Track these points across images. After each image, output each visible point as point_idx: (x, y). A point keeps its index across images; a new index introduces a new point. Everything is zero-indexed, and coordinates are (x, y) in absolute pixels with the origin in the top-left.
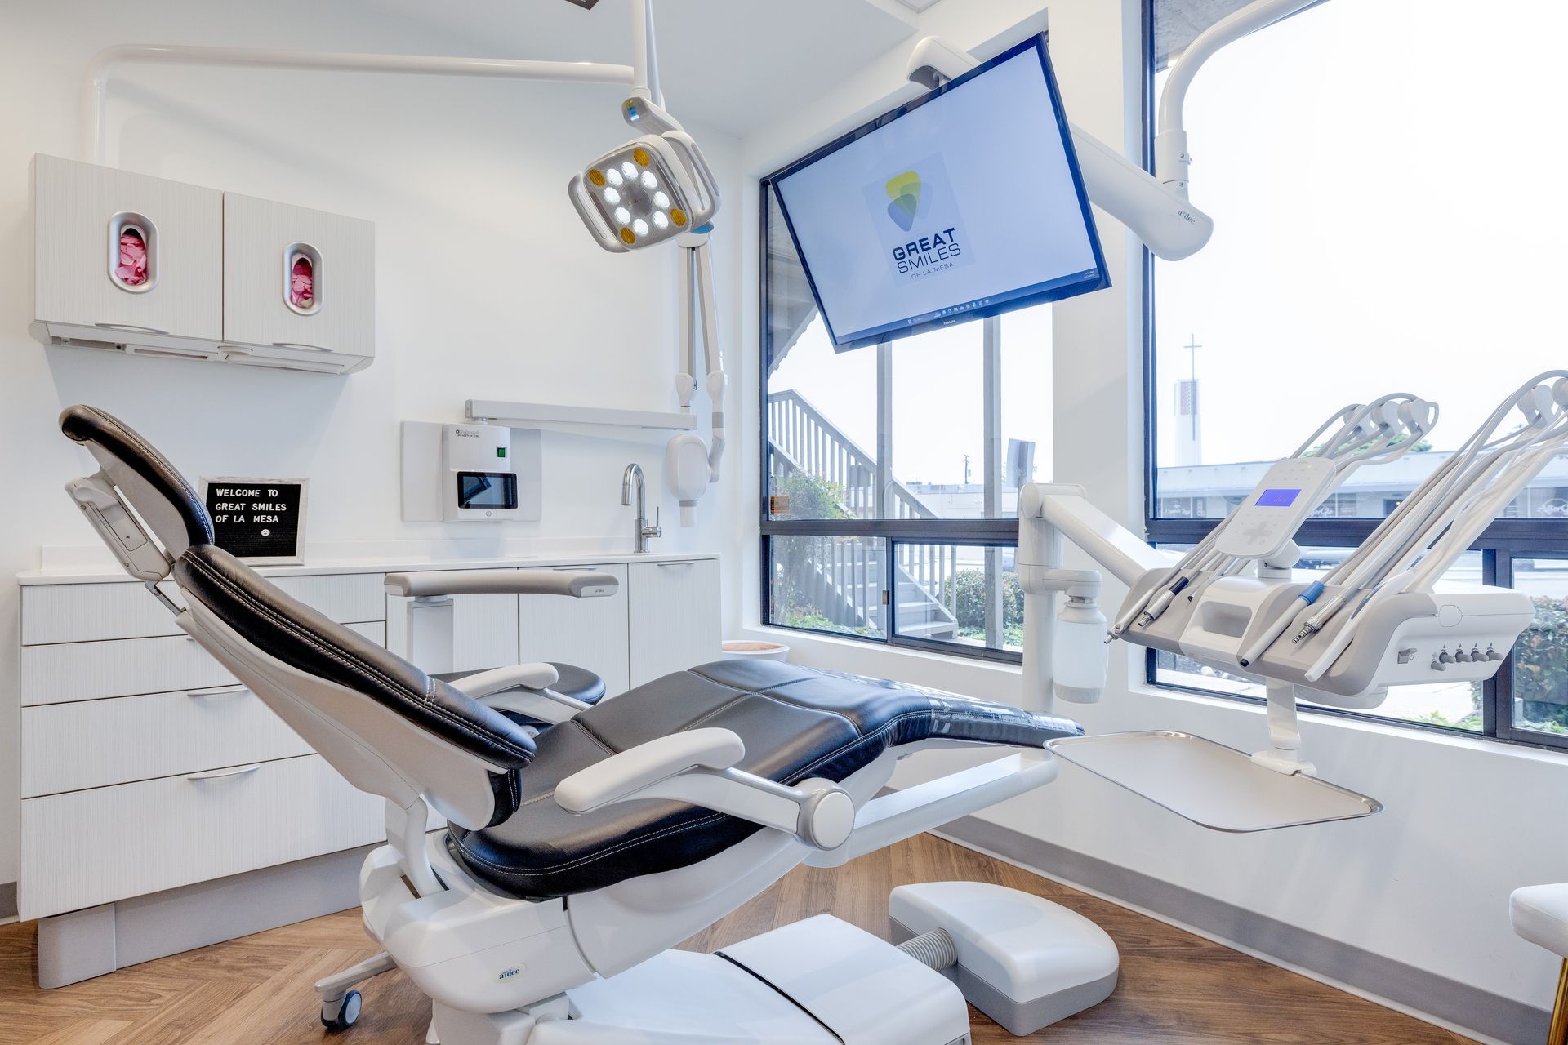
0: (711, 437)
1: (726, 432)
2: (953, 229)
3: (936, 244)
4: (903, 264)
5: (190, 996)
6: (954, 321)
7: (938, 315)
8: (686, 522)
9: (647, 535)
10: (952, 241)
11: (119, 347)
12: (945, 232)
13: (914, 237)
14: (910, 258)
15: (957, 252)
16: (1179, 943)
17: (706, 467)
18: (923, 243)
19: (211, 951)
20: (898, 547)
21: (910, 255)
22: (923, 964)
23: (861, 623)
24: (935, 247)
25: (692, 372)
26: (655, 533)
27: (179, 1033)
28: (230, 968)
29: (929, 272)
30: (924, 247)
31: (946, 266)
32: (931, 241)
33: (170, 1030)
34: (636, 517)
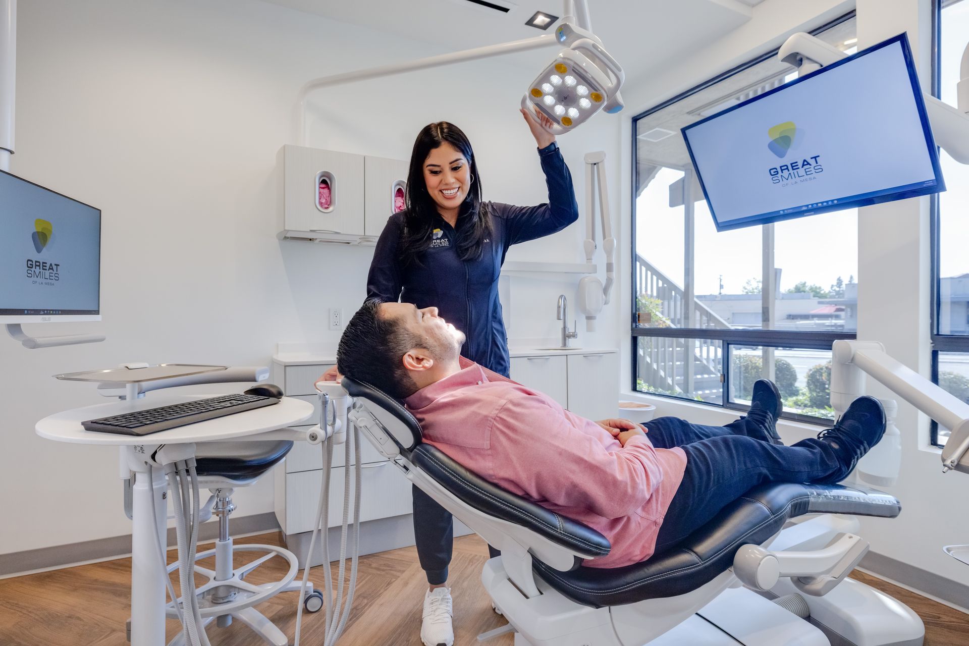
0: (605, 277)
1: (614, 274)
2: (818, 156)
3: (803, 165)
4: (776, 178)
5: (364, 582)
6: (813, 213)
7: (804, 208)
8: (590, 329)
9: (569, 337)
10: (817, 163)
11: (310, 240)
12: (812, 158)
13: (787, 160)
14: (782, 174)
15: (821, 170)
16: (963, 621)
17: (602, 296)
18: (793, 165)
19: (365, 558)
20: (730, 346)
21: (782, 172)
22: (793, 614)
23: (671, 388)
24: (802, 167)
25: (593, 239)
26: (574, 336)
27: (366, 601)
28: (378, 569)
29: (796, 183)
30: (794, 168)
31: (810, 179)
32: (800, 164)
33: (361, 599)
34: (562, 326)
